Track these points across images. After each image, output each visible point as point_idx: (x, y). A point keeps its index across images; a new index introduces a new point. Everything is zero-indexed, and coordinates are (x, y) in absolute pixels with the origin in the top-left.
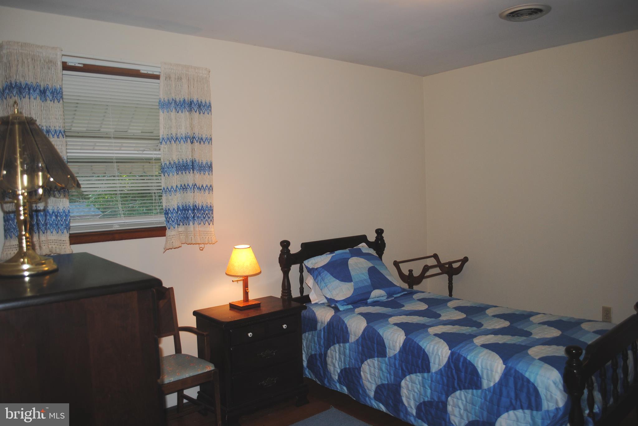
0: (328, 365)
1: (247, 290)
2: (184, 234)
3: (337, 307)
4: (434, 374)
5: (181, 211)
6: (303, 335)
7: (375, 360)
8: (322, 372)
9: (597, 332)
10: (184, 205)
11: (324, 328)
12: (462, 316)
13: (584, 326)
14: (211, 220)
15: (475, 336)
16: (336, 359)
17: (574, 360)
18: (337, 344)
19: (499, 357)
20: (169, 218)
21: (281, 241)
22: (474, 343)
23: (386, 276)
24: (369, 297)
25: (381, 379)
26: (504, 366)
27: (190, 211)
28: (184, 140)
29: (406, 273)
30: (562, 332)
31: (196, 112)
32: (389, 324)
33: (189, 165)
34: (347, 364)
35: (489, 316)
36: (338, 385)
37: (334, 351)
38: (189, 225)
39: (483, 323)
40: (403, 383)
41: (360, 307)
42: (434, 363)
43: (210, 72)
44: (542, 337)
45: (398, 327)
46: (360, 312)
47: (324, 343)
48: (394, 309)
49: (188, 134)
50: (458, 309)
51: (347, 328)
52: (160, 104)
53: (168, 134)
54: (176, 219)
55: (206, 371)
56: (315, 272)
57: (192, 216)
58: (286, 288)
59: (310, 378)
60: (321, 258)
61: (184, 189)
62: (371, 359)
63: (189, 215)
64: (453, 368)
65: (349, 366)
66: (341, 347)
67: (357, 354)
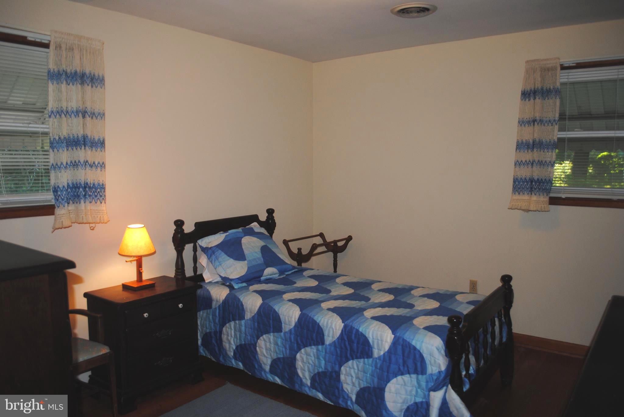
0: (223, 343)
1: (141, 270)
2: (74, 213)
3: (232, 285)
4: (328, 346)
5: (71, 188)
6: (198, 313)
7: (271, 335)
8: (217, 349)
9: (470, 303)
10: (75, 183)
11: (219, 306)
12: (351, 291)
13: (458, 297)
14: (103, 199)
15: (365, 309)
16: (231, 336)
17: (455, 328)
18: (233, 322)
19: (388, 328)
20: (59, 196)
21: (175, 220)
22: (365, 316)
23: (277, 254)
24: (263, 274)
25: (277, 353)
26: (393, 336)
27: (81, 189)
28: (75, 114)
29: (295, 251)
30: (441, 304)
31: (88, 85)
32: (284, 300)
33: (80, 141)
34: (242, 340)
35: (374, 290)
36: (233, 361)
37: (230, 328)
38: (80, 203)
39: (370, 297)
40: (298, 356)
41: (254, 284)
42: (328, 336)
43: (103, 44)
44: (424, 309)
45: (293, 303)
46: (255, 289)
47: (219, 321)
48: (286, 286)
49: (80, 109)
50: (347, 284)
51: (242, 305)
52: (49, 75)
53: (58, 107)
54: (66, 197)
55: (101, 354)
56: (209, 251)
57: (84, 194)
58: (180, 267)
59: (204, 355)
60: (214, 237)
61: (74, 165)
62: (267, 335)
63: (80, 193)
64: (346, 339)
65: (245, 342)
66: (237, 324)
67: (252, 330)
